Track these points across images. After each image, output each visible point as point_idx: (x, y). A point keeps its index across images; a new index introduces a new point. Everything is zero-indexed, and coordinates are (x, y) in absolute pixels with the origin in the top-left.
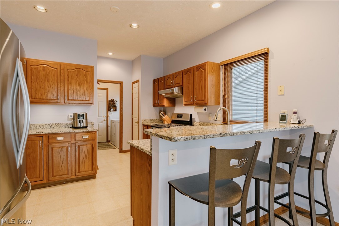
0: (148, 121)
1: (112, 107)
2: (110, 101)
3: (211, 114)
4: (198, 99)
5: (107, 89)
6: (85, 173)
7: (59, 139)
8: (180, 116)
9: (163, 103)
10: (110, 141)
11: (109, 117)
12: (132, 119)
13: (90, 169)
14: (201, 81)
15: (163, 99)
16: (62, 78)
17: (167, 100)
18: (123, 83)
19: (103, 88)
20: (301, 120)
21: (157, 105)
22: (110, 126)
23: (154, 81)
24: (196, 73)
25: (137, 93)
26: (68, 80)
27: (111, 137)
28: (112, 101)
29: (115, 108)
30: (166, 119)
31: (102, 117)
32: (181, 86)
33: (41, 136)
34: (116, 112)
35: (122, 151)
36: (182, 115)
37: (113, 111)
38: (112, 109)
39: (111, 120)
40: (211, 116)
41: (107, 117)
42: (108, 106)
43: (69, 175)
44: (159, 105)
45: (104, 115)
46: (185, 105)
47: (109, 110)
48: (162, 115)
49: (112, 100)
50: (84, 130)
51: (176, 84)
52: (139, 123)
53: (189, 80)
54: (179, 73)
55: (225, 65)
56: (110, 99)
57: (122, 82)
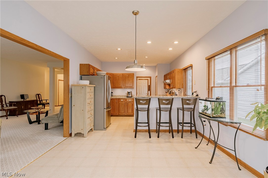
5: (148, 80)
6: (130, 114)
7: (122, 100)
12: (156, 95)
13: (132, 112)
16: (123, 79)
20: (198, 95)
23: (164, 76)
26: (125, 79)
32: (170, 79)
33: (117, 99)
42: (148, 88)
43: (125, 114)
44: (166, 88)
50: (131, 98)
55: (184, 69)
57: (151, 77)
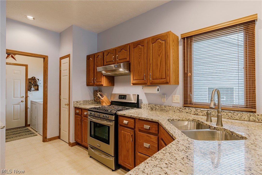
0: (81, 102)
1: (32, 86)
2: (30, 79)
3: (166, 95)
4: (154, 78)
5: (26, 66)
8: (123, 97)
9: (101, 82)
10: (29, 125)
11: (28, 98)
12: (60, 100)
14: (159, 56)
15: (101, 77)
17: (106, 79)
18: (48, 58)
19: (21, 64)
21: (93, 84)
22: (30, 107)
23: (88, 57)
24: (151, 45)
25: (66, 70)
27: (31, 120)
28: (34, 80)
29: (36, 87)
30: (104, 100)
31: (18, 97)
32: (128, 61)
34: (38, 91)
35: (46, 139)
36: (126, 96)
37: (34, 90)
38: (33, 89)
39: (31, 101)
40: (166, 97)
41: (26, 97)
42: (27, 85)
44: (95, 84)
45: (22, 96)
46: (134, 84)
47: (29, 89)
48: (100, 96)
49: (32, 78)
51: (119, 60)
52: (69, 105)
53: (140, 55)
54: (125, 46)
55: (187, 38)
56: (30, 77)
57: (47, 56)
